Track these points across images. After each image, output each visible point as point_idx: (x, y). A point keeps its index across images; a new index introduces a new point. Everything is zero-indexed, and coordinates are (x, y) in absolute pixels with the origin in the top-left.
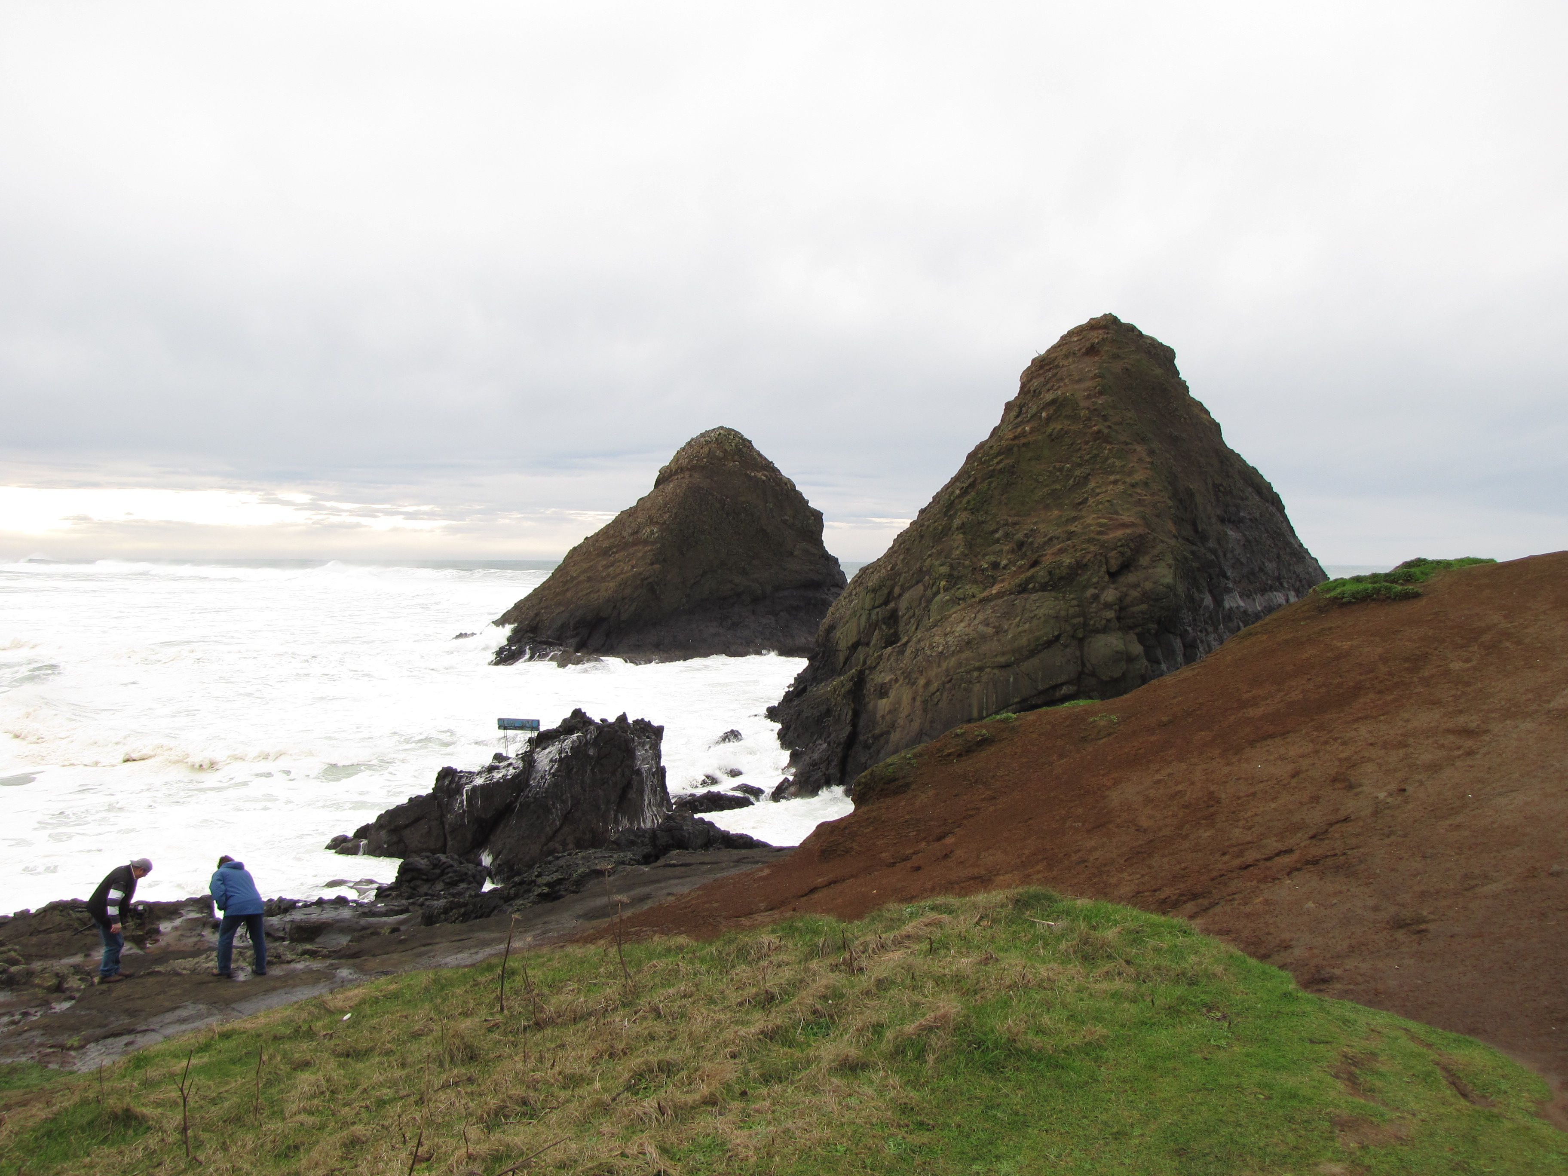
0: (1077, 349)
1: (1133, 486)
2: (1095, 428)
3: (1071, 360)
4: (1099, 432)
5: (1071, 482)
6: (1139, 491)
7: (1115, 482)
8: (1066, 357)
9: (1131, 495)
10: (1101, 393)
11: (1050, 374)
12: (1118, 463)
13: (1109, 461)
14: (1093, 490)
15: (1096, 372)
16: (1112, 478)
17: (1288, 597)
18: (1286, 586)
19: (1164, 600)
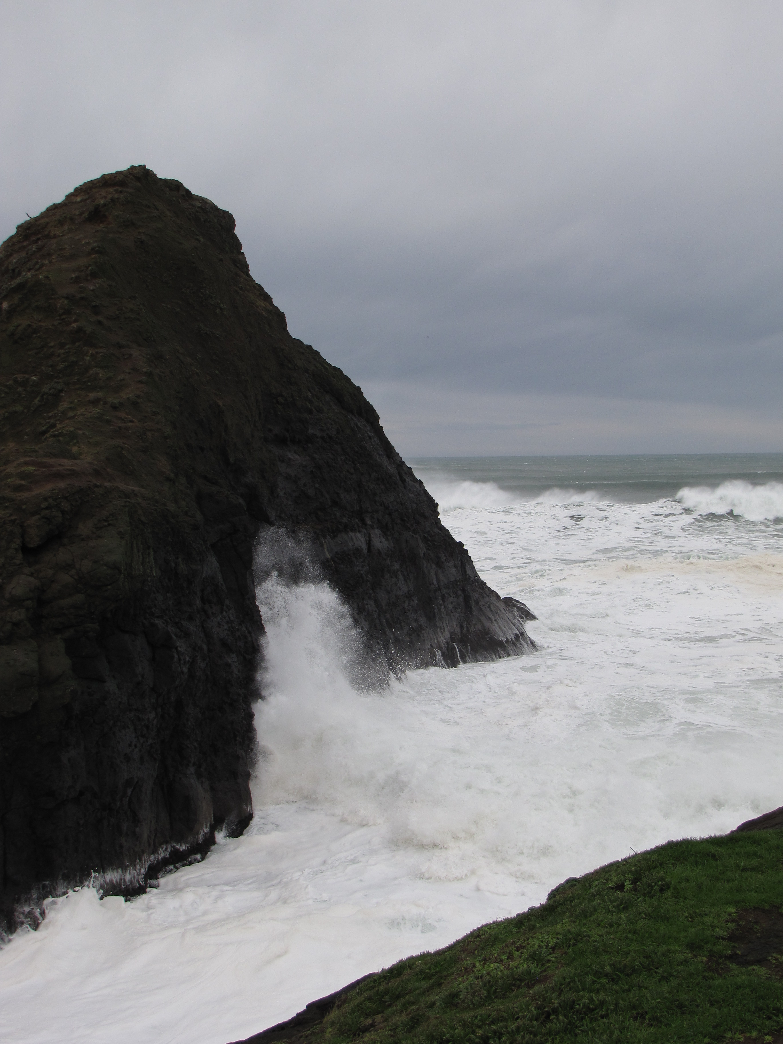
0: (77, 212)
1: (115, 408)
2: (75, 325)
3: (66, 228)
4: (80, 330)
5: (37, 401)
6: (123, 415)
7: (95, 402)
8: (61, 223)
9: (108, 422)
10: (94, 275)
11: (34, 247)
12: (102, 374)
13: (91, 372)
14: (63, 412)
15: (95, 245)
16: (92, 395)
17: (370, 537)
18: (369, 523)
19: (109, 587)
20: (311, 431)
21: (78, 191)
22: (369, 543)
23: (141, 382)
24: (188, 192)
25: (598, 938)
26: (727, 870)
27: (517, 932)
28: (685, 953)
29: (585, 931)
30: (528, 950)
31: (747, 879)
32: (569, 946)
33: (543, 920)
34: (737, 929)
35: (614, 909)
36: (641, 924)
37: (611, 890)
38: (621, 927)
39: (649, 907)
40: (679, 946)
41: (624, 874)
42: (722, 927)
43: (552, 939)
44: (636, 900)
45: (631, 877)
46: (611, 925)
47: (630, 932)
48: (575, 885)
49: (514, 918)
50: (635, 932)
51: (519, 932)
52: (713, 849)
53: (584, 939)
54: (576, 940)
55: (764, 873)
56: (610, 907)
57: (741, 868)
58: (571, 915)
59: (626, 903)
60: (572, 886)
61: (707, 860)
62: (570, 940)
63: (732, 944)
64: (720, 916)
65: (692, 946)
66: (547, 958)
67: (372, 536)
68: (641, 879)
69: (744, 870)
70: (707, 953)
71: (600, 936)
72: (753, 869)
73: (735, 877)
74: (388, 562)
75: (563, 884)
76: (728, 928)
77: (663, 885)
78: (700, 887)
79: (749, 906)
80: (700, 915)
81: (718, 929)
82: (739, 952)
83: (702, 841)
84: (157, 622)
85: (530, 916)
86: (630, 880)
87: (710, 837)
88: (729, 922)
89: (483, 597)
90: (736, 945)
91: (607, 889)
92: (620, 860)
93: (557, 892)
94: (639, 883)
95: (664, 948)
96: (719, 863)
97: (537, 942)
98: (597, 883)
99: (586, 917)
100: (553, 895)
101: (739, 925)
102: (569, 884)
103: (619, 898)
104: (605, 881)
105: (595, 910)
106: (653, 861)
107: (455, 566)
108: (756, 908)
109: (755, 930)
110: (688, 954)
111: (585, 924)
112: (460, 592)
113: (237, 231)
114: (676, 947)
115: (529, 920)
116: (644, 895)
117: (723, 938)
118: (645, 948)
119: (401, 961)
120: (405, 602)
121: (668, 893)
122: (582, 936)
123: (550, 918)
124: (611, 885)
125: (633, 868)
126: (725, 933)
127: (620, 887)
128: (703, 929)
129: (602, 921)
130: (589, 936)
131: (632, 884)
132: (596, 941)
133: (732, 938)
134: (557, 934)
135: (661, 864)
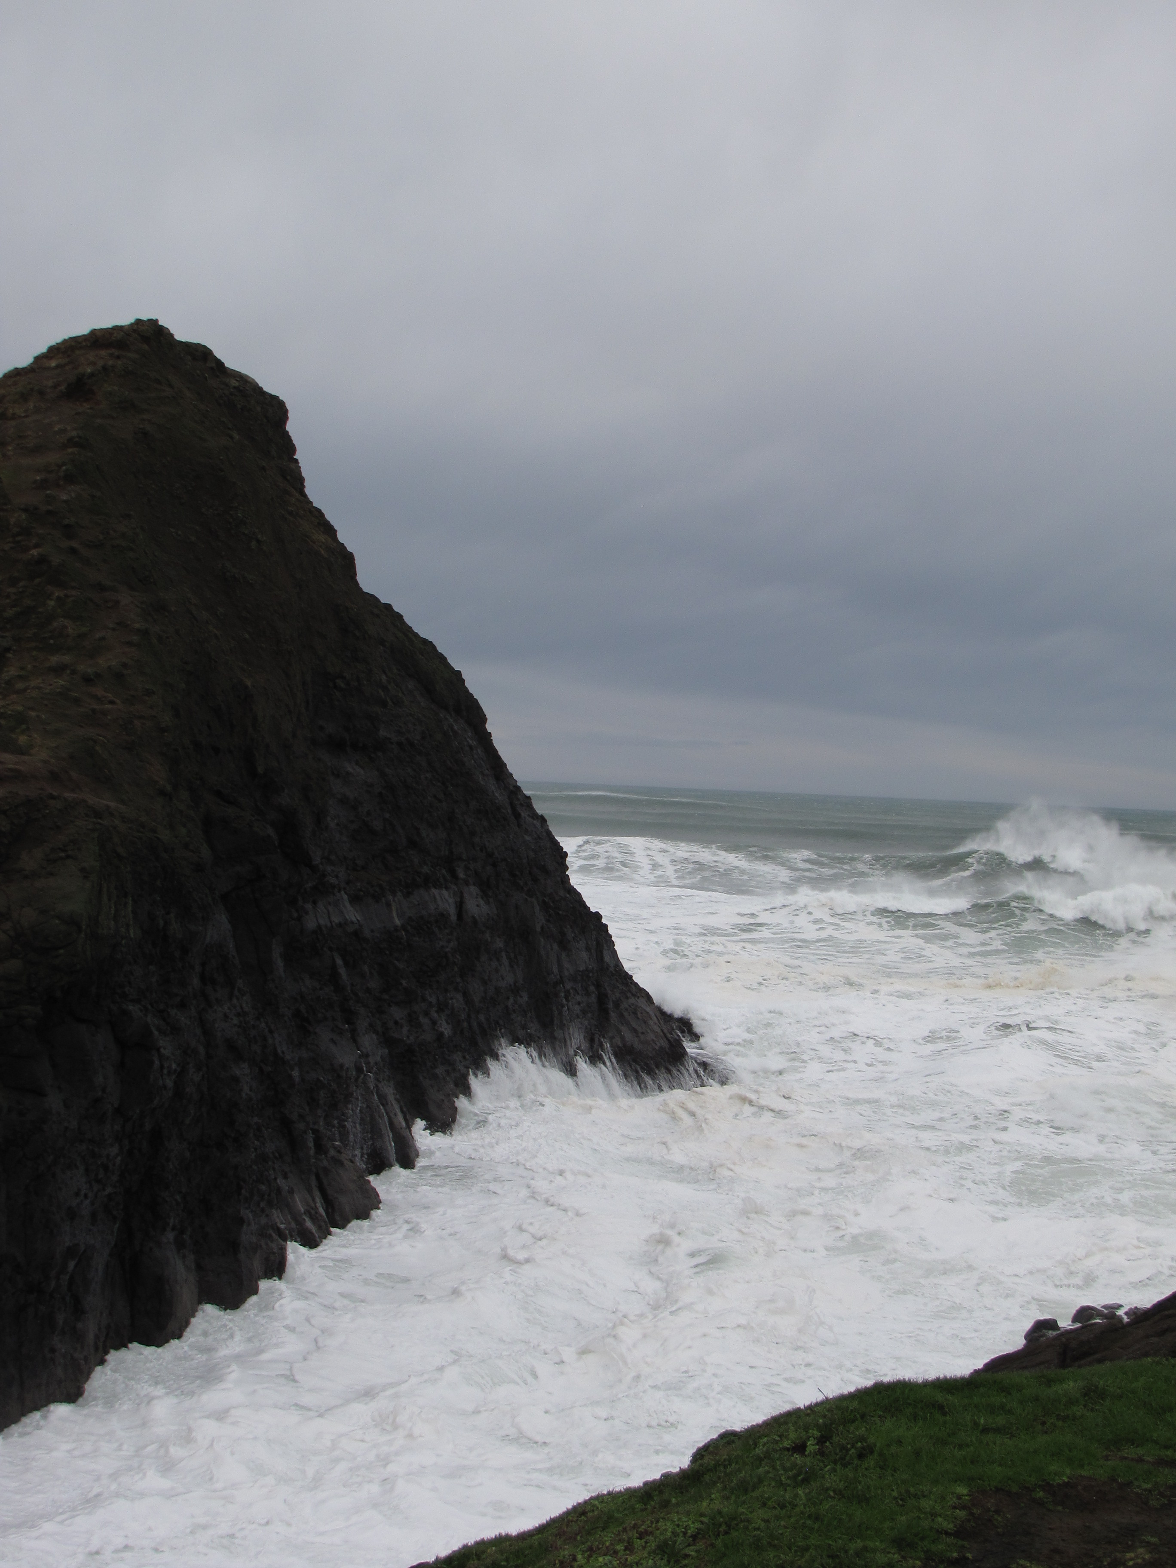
6: (99, 692)
9: (76, 701)
12: (72, 629)
14: (8, 682)
15: (74, 433)
16: (55, 660)
17: (462, 897)
18: (462, 875)
19: (62, 951)
20: (383, 733)
21: (54, 351)
22: (460, 906)
23: (130, 644)
24: (220, 364)
25: (763, 1525)
26: (959, 1430)
27: (642, 1510)
28: (889, 1553)
29: (743, 1513)
30: (656, 1538)
31: (987, 1444)
32: (718, 1535)
33: (682, 1493)
34: (969, 1521)
35: (789, 1482)
36: (826, 1506)
37: (787, 1453)
38: (797, 1510)
39: (840, 1481)
40: (881, 1541)
41: (806, 1429)
42: (947, 1515)
43: (693, 1522)
44: (821, 1470)
45: (817, 1434)
46: (783, 1507)
47: (810, 1517)
48: (733, 1442)
49: (639, 1488)
50: (817, 1518)
51: (646, 1509)
52: (940, 1397)
53: (742, 1525)
54: (729, 1526)
55: (1014, 1436)
56: (783, 1478)
57: (981, 1427)
58: (725, 1488)
59: (807, 1472)
60: (729, 1443)
61: (931, 1413)
62: (720, 1525)
63: (960, 1543)
64: (944, 1499)
65: (901, 1543)
66: (683, 1552)
67: (465, 895)
68: (831, 1437)
69: (985, 1430)
70: (922, 1555)
71: (767, 1521)
72: (998, 1430)
73: (971, 1441)
74: (487, 936)
75: (716, 1440)
76: (955, 1518)
77: (863, 1448)
78: (917, 1454)
79: (989, 1485)
80: (915, 1496)
81: (940, 1519)
82: (969, 1555)
83: (926, 1384)
84: (131, 1007)
85: (664, 1486)
86: (814, 1439)
87: (938, 1379)
88: (957, 1509)
89: (627, 998)
90: (966, 1543)
91: (780, 1450)
92: (802, 1407)
93: (705, 1451)
94: (827, 1444)
95: (859, 1544)
96: (948, 1417)
97: (670, 1527)
98: (765, 1439)
99: (746, 1491)
100: (700, 1455)
101: (972, 1514)
102: (724, 1441)
103: (797, 1465)
104: (777, 1438)
105: (760, 1481)
106: (852, 1410)
107: (588, 949)
108: (998, 1490)
109: (995, 1522)
110: (894, 1554)
111: (744, 1502)
112: (592, 988)
113: (289, 427)
114: (877, 1544)
115: (661, 1492)
116: (835, 1462)
117: (947, 1533)
118: (830, 1542)
119: (465, 1547)
120: (508, 998)
121: (871, 1461)
122: (739, 1520)
123: (693, 1491)
124: (786, 1444)
125: (821, 1421)
126: (951, 1526)
127: (800, 1448)
128: (919, 1518)
129: (769, 1499)
130: (749, 1521)
131: (817, 1444)
132: (758, 1529)
133: (960, 1533)
134: (702, 1515)
135: (863, 1416)
